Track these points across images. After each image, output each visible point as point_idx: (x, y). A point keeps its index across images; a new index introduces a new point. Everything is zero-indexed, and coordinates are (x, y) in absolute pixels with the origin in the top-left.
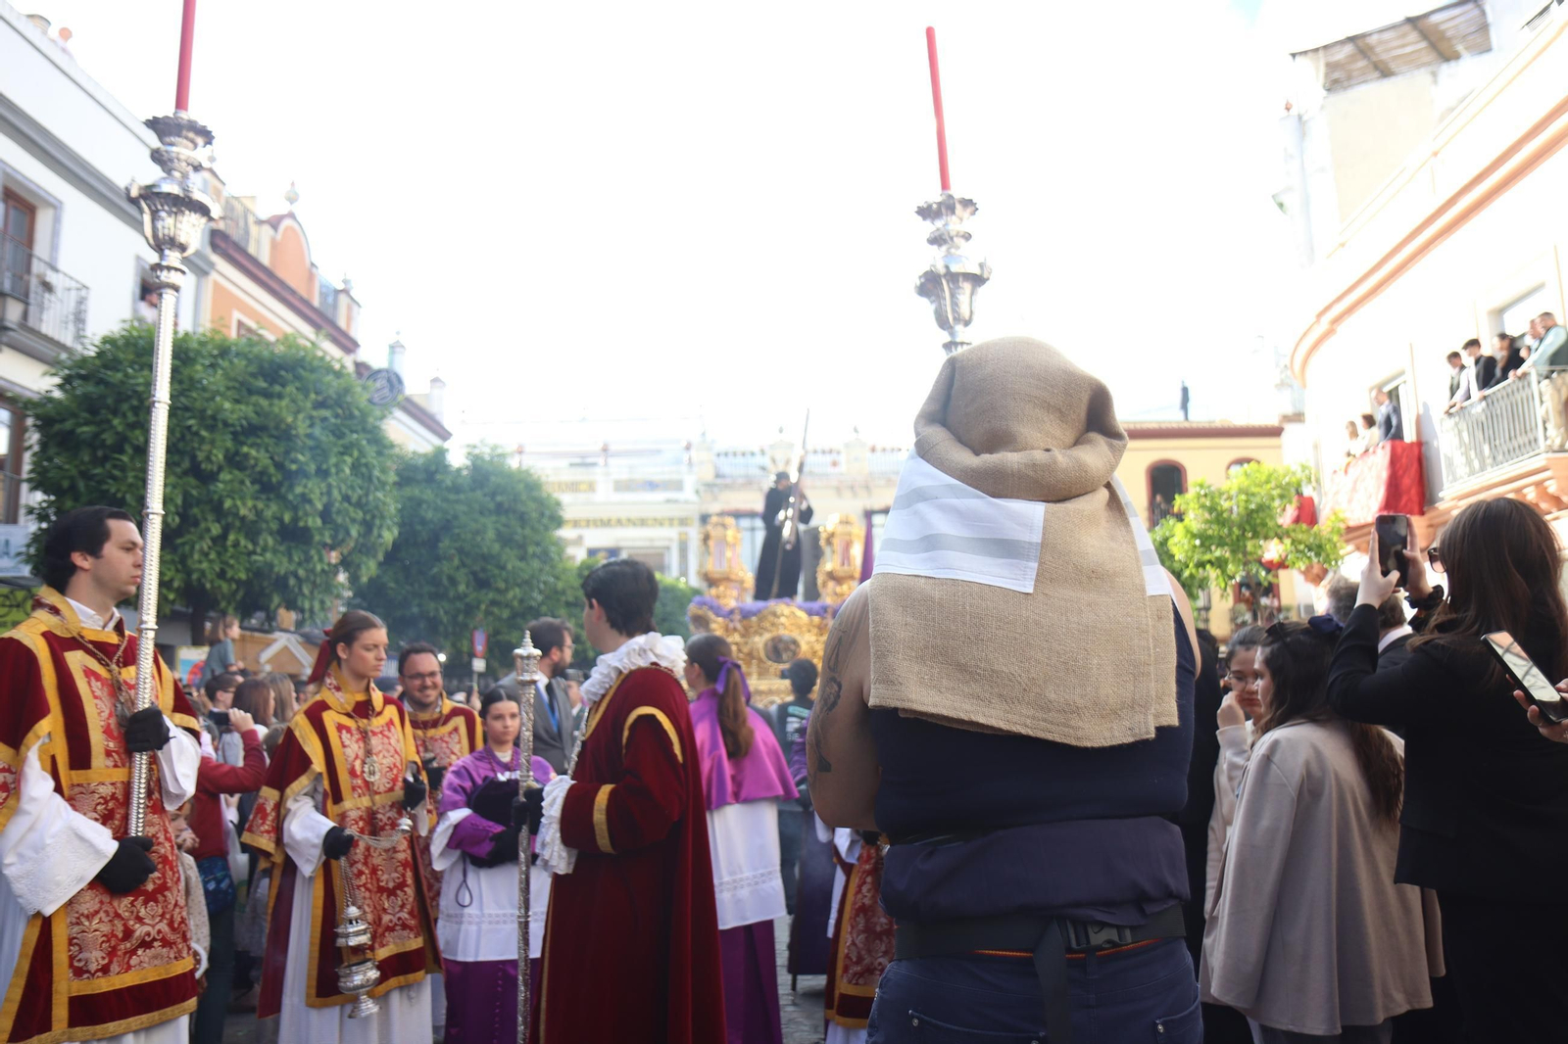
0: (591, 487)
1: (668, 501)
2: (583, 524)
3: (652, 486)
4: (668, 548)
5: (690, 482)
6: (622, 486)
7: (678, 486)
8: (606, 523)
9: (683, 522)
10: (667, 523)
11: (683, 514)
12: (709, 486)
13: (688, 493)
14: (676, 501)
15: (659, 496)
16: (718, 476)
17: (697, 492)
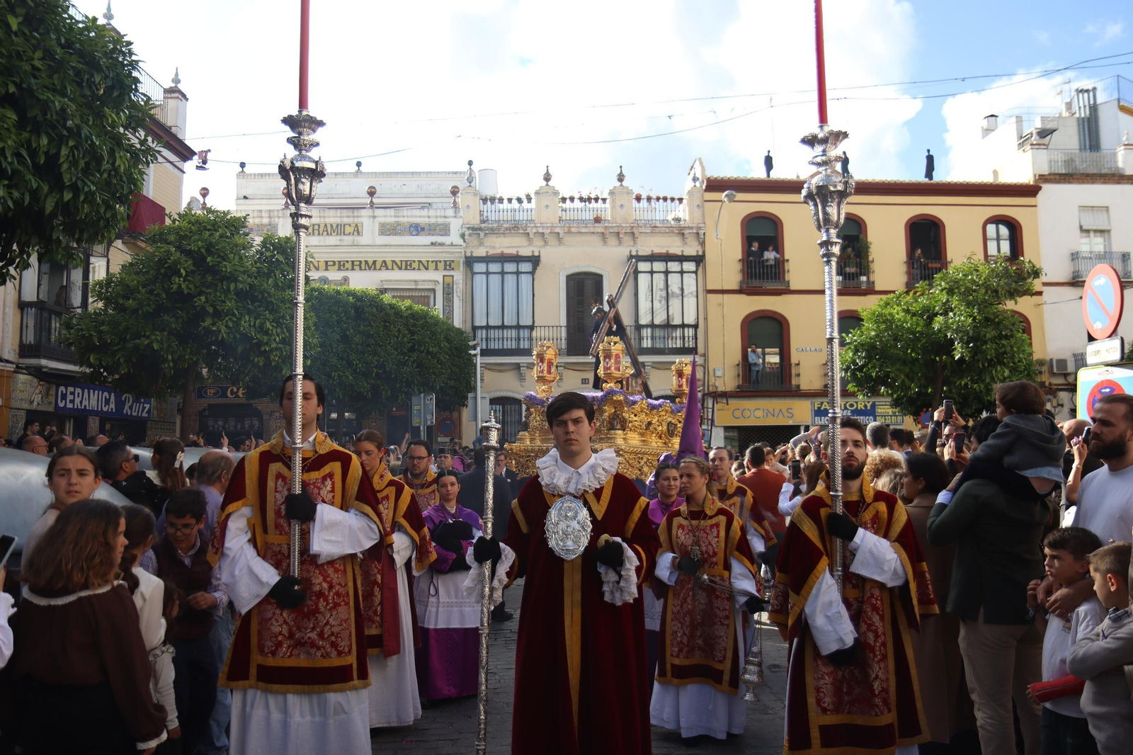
0: (357, 230)
1: (432, 244)
2: (349, 265)
3: (417, 229)
4: (434, 290)
5: (456, 226)
6: (386, 230)
7: (445, 230)
8: (371, 266)
9: (449, 265)
10: (432, 266)
11: (448, 258)
12: (475, 230)
13: (454, 238)
14: (442, 244)
15: (425, 240)
16: (483, 222)
17: (463, 236)
